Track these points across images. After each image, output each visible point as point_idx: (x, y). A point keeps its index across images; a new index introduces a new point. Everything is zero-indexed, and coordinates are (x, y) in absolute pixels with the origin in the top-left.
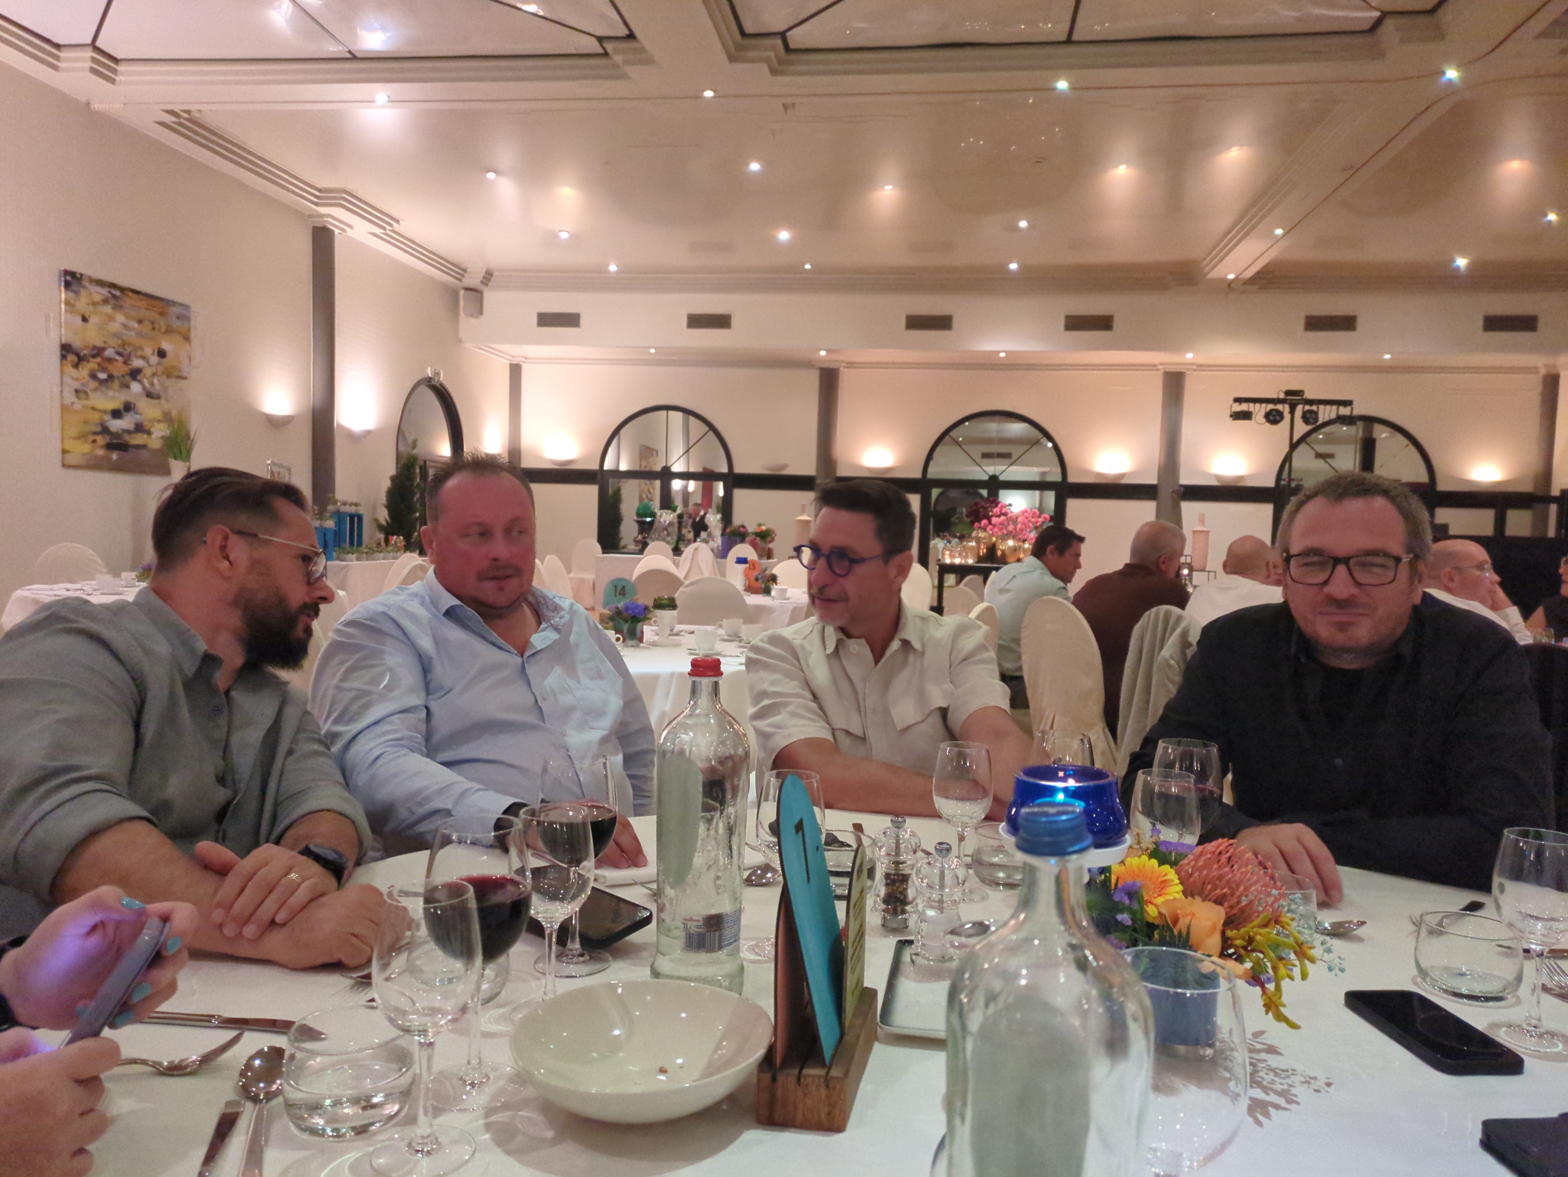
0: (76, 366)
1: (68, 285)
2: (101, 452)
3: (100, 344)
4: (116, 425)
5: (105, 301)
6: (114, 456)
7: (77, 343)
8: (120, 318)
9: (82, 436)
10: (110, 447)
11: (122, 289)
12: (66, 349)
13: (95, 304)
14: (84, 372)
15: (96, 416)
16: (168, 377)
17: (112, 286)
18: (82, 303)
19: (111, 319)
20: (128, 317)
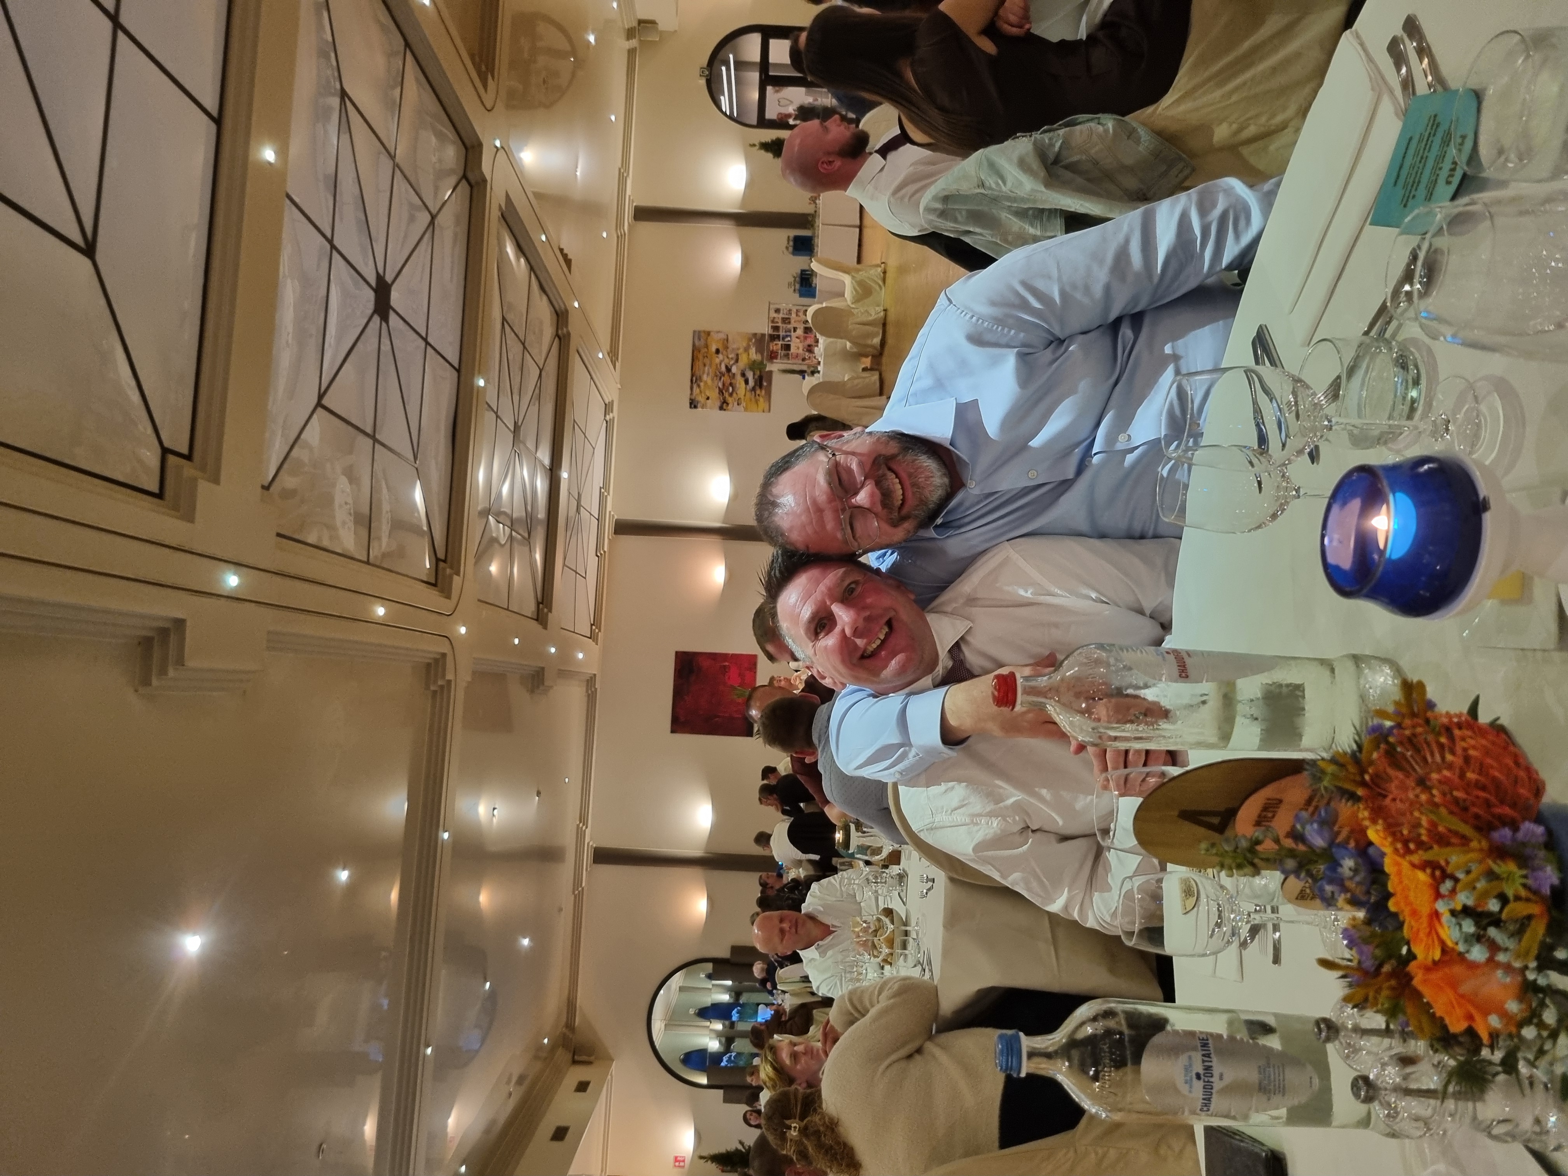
0: (728, 404)
1: (695, 407)
2: (763, 392)
3: (717, 390)
4: (751, 383)
5: (699, 386)
6: (765, 384)
7: (718, 404)
8: (705, 377)
9: (757, 402)
10: (761, 386)
11: (692, 376)
12: (721, 408)
13: (701, 392)
14: (730, 400)
15: (748, 394)
16: (728, 348)
17: (692, 381)
18: (701, 399)
19: (706, 383)
20: (704, 373)
